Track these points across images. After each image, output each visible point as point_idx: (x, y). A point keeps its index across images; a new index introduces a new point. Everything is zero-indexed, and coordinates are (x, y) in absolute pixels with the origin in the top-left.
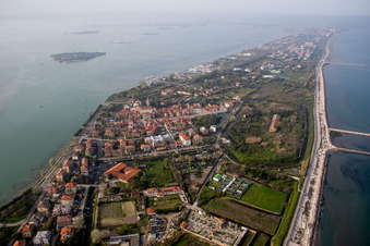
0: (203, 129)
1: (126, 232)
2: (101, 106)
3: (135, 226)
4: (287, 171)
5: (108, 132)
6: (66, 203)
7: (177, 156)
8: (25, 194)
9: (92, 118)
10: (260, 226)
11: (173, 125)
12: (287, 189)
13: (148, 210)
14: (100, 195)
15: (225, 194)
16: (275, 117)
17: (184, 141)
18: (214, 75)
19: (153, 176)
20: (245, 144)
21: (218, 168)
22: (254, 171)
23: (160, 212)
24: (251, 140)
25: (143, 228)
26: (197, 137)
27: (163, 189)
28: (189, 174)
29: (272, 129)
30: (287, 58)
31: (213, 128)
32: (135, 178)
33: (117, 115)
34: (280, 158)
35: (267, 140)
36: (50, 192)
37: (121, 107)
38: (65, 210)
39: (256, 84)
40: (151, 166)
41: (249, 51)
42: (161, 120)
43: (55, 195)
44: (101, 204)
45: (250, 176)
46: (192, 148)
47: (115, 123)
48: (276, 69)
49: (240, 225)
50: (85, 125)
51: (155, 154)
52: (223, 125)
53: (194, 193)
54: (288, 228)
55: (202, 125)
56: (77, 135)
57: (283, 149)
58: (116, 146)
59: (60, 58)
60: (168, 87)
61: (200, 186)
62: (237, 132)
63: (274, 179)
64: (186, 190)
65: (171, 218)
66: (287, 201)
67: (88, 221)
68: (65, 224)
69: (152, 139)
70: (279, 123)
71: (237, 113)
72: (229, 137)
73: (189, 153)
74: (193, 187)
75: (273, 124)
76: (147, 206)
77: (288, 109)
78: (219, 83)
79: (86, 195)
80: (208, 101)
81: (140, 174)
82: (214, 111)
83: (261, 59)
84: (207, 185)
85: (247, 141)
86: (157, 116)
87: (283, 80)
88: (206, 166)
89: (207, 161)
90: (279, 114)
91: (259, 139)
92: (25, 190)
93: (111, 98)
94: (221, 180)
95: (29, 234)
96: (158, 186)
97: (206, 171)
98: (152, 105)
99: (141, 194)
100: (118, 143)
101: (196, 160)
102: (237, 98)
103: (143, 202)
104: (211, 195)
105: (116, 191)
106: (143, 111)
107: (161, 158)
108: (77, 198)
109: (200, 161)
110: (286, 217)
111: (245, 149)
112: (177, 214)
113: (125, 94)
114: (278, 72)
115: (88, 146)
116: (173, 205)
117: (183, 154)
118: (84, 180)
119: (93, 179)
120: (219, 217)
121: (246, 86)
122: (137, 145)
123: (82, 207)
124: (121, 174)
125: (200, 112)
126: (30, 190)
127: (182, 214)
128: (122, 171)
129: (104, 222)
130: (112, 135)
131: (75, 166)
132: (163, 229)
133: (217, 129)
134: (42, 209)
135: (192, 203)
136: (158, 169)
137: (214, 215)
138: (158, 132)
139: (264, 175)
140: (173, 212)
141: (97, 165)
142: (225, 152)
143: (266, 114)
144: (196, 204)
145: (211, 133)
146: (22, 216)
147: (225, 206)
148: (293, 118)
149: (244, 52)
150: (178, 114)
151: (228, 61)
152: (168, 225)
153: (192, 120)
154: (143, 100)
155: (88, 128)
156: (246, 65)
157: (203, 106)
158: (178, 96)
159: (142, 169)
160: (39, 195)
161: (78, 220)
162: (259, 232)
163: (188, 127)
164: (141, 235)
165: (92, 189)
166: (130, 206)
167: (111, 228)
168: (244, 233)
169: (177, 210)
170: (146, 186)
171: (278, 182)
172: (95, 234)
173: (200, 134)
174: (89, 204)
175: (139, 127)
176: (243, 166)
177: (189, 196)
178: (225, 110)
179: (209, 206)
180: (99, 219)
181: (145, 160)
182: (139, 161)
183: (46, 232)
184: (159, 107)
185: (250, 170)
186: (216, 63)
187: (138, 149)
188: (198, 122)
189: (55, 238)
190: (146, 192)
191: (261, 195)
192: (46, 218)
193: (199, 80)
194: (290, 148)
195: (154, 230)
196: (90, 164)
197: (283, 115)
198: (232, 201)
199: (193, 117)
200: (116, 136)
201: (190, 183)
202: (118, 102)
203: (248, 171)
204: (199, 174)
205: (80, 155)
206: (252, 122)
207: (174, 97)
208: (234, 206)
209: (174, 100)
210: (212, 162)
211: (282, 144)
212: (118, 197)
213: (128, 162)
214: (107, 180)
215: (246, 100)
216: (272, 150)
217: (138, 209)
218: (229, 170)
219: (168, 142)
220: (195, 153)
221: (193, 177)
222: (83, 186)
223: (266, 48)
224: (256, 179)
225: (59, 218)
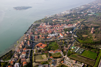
0: (67, 32)
1: (44, 64)
2: (32, 25)
3: (47, 62)
4: (97, 46)
5: (36, 33)
6: (24, 55)
7: (59, 41)
8: (10, 52)
9: (29, 28)
10: (88, 63)
11: (57, 31)
12: (97, 52)
13: (51, 57)
14: (35, 52)
15: (76, 53)
16: (93, 28)
17: (61, 36)
18: (70, 14)
19: (51, 47)
20: (82, 37)
21: (73, 45)
22: (86, 46)
23: (54, 58)
24: (84, 36)
25: (49, 63)
26: (65, 35)
27: (55, 51)
28: (63, 46)
29: (92, 32)
30: (97, 8)
31: (71, 32)
32: (46, 47)
33: (38, 27)
34: (94, 42)
35: (90, 36)
36: (18, 51)
37: (39, 25)
38: (24, 57)
40: (51, 44)
41: (83, 6)
42: (53, 29)
43: (20, 52)
44: (35, 55)
45: (84, 47)
46: (64, 38)
47: (38, 30)
48: (93, 12)
49: (81, 63)
50: (28, 31)
51: (52, 40)
52: (74, 31)
53: (65, 52)
54: (98, 64)
55: (67, 31)
56: (25, 34)
57: (96, 39)
58: (39, 37)
59: (16, 8)
60: (54, 19)
61: (67, 50)
62: (79, 33)
63: (93, 48)
64: (63, 51)
65: (58, 60)
66: (98, 55)
67: (31, 60)
68: (24, 61)
69: (51, 35)
70: (94, 30)
71: (79, 27)
72: (76, 35)
73: (63, 40)
74: (65, 50)
75: (92, 31)
76: (50, 56)
77: (97, 26)
78: (72, 17)
79: (30, 52)
80: (69, 23)
81: (47, 46)
82: (71, 26)
83: (87, 9)
84: (70, 50)
86: (51, 28)
87: (95, 16)
88: (69, 44)
89: (69, 42)
90: (94, 27)
91: (87, 36)
93: (36, 22)
94: (74, 48)
95: (12, 64)
97: (69, 46)
98: (50, 24)
99: (48, 52)
100: (39, 36)
101: (66, 42)
102: (79, 22)
103: (49, 55)
104: (71, 53)
105: (40, 51)
106: (47, 26)
107: (54, 41)
108: (27, 53)
109: (67, 42)
110: (97, 61)
111: (82, 39)
112: (60, 59)
113: (40, 21)
114: (94, 13)
115: (29, 37)
117: (61, 40)
118: (29, 48)
119: (32, 47)
120: (74, 60)
121: (82, 18)
122: (46, 37)
123: (29, 56)
124: (41, 46)
125: (66, 27)
127: (62, 59)
128: (41, 45)
129: (36, 61)
131: (25, 43)
132: (56, 63)
133: (72, 32)
134: (16, 56)
135: (65, 55)
136: (53, 45)
137: (72, 59)
138: (52, 33)
139: (89, 47)
140: (59, 58)
141: (33, 44)
142: (75, 40)
143: (89, 28)
144: (66, 56)
145: (70, 34)
146: (10, 58)
147: (76, 56)
148: (99, 29)
149: (81, 6)
150: (59, 27)
151: (75, 10)
152: (57, 62)
153: (64, 29)
154: (47, 23)
156: (82, 11)
157: (67, 25)
158: (58, 21)
159: (48, 44)
160: (14, 52)
161: (28, 60)
162: (88, 65)
163: (62, 31)
164: (49, 65)
165: (32, 51)
166: (44, 56)
167: (39, 62)
168: (83, 65)
169: (60, 57)
170: (49, 50)
171: (94, 50)
172: (34, 64)
173: (67, 34)
174: (31, 55)
175: (46, 32)
176: (82, 44)
177: (64, 53)
178: (75, 26)
179: (71, 56)
180: (35, 60)
181: (48, 42)
182: (47, 42)
183: (18, 63)
184: (52, 25)
185: (84, 46)
186: (71, 10)
187: (46, 39)
188: (66, 30)
189: (21, 65)
190: (49, 52)
192: (17, 59)
193: (65, 16)
194: (98, 39)
195: (53, 63)
196: (30, 43)
197: (95, 28)
198: (78, 55)
199: (64, 28)
200: (38, 34)
202: (38, 23)
203: (83, 46)
204: (67, 47)
205: (27, 40)
206: (84, 30)
207: (57, 22)
208: (79, 57)
209: (57, 23)
210: (71, 43)
211: (95, 37)
212: (41, 53)
213: (43, 42)
214: (36, 48)
215: (82, 23)
216: (92, 39)
217: (47, 57)
218: (77, 45)
219: (56, 36)
220: (65, 40)
221: (65, 47)
222: (29, 50)
223: (89, 5)
224: (86, 48)
225: (22, 59)
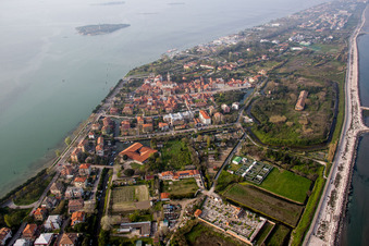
0: (224, 106)
1: (138, 219)
2: (121, 81)
3: (147, 213)
4: (312, 155)
5: (126, 109)
6: (79, 186)
7: (196, 136)
8: (40, 175)
9: (111, 93)
10: (279, 217)
11: (194, 101)
12: (311, 175)
13: (162, 195)
14: (114, 177)
15: (244, 180)
16: (302, 93)
17: (205, 120)
18: (239, 47)
19: (169, 157)
20: (269, 123)
21: (239, 149)
22: (277, 154)
23: (174, 198)
24: (275, 119)
25: (155, 215)
26: (217, 115)
27: (179, 173)
28: (207, 156)
29: (299, 106)
30: (318, 28)
31: (236, 106)
32: (151, 159)
33: (137, 90)
34: (305, 139)
35: (292, 119)
36: (63, 172)
37: (141, 81)
38: (77, 193)
39: (283, 58)
40: (168, 146)
41: (278, 21)
42: (181, 96)
43: (69, 176)
44: (114, 187)
45: (272, 159)
46: (212, 126)
47: (135, 99)
48: (305, 40)
49: (258, 215)
50: (104, 101)
51: (173, 133)
52: (246, 102)
53: (211, 178)
54: (311, 221)
55: (224, 102)
56: (95, 112)
57: (309, 130)
58: (133, 124)
59: (84, 30)
60: (191, 61)
61: (218, 169)
62: (260, 110)
63: (298, 164)
64: (203, 174)
65: (186, 204)
66: (311, 189)
67: (100, 205)
68: (77, 208)
69: (171, 117)
70: (307, 101)
71: (262, 88)
72: (251, 116)
73: (209, 133)
74: (211, 171)
75: (300, 101)
76: (161, 191)
77: (317, 84)
78: (244, 56)
79: (99, 176)
80: (232, 76)
81: (156, 156)
82: (237, 87)
83: (289, 30)
84: (225, 169)
85: (271, 120)
86: (177, 92)
87: (312, 52)
88: (225, 148)
89: (227, 141)
90: (306, 90)
91: (284, 118)
92: (40, 171)
93: (132, 73)
94: (240, 163)
95: (40, 217)
96: (174, 169)
97: (225, 153)
98: (173, 80)
99: (156, 177)
100: (136, 121)
101: (216, 141)
102: (262, 72)
103: (157, 186)
104: (229, 180)
105: (130, 173)
106: (163, 87)
107: (179, 138)
108: (90, 180)
109: (220, 142)
110: (309, 207)
111: (268, 128)
112: (192, 200)
113: (146, 69)
114: (308, 43)
115: (106, 124)
116: (188, 191)
117: (202, 134)
118: (98, 160)
119: (108, 160)
120: (237, 205)
121: (272, 60)
122: (155, 123)
123: (95, 190)
124: (136, 155)
125: (223, 88)
126: (44, 171)
127: (197, 200)
128: (138, 152)
129: (116, 206)
130: (130, 112)
131: (90, 145)
132: (176, 217)
133: (240, 107)
134: (55, 191)
135: (208, 189)
136: (175, 150)
137: (232, 202)
138: (178, 109)
139: (288, 159)
140: (188, 198)
141: (113, 145)
142: (247, 132)
143: (292, 91)
144: (212, 189)
145: (233, 111)
146: (36, 197)
147: (243, 192)
148: (321, 95)
149: (272, 22)
150: (199, 90)
151: (255, 32)
152: (182, 212)
153: (214, 96)
154: (164, 74)
155: (107, 105)
156: (274, 36)
157: (226, 81)
158: (201, 69)
159: (159, 149)
160: (53, 175)
161: (89, 204)
162: (279, 223)
163: (209, 103)
164: (153, 222)
165: (106, 170)
166: (143, 190)
167: (123, 214)
168: (262, 224)
169: (192, 196)
170: (162, 168)
171: (302, 167)
172: (106, 221)
173: (222, 112)
174: (102, 187)
175: (158, 104)
176: (266, 148)
177: (206, 180)
178: (249, 85)
179: (227, 193)
180: (111, 203)
181: (162, 140)
182: (156, 141)
183: (56, 217)
184: (180, 82)
185: (272, 153)
186: (243, 34)
187: (155, 128)
188: (220, 99)
189: (66, 223)
190: (160, 175)
191: (283, 182)
192: (58, 201)
193: (223, 53)
194: (317, 129)
195: (166, 218)
196: (106, 143)
197: (311, 91)
198: (251, 187)
199: (215, 92)
200: (134, 113)
201: (208, 166)
202: (138, 76)
203: (270, 153)
204: (218, 157)
205: (97, 134)
206: (277, 98)
207: (197, 71)
208: (252, 193)
209: (196, 75)
210: (232, 143)
211: (309, 124)
212: (132, 180)
213: (144, 142)
214: (122, 161)
215: (272, 75)
216: (297, 130)
217: (151, 194)
218: (250, 153)
219: (187, 120)
220: (214, 132)
221: (211, 159)
222: (98, 167)
223: (296, 17)
224: (279, 163)
225: (71, 202)
